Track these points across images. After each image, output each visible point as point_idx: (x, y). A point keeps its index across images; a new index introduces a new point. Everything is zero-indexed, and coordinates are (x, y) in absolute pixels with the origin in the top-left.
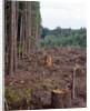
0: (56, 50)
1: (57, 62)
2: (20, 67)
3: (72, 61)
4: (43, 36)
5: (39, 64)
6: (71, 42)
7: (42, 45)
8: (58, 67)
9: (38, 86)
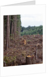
0: (28, 37)
1: (29, 43)
2: (11, 46)
3: (36, 42)
4: (22, 31)
5: (20, 44)
6: (35, 33)
7: (22, 35)
8: (29, 45)
9: (20, 54)
